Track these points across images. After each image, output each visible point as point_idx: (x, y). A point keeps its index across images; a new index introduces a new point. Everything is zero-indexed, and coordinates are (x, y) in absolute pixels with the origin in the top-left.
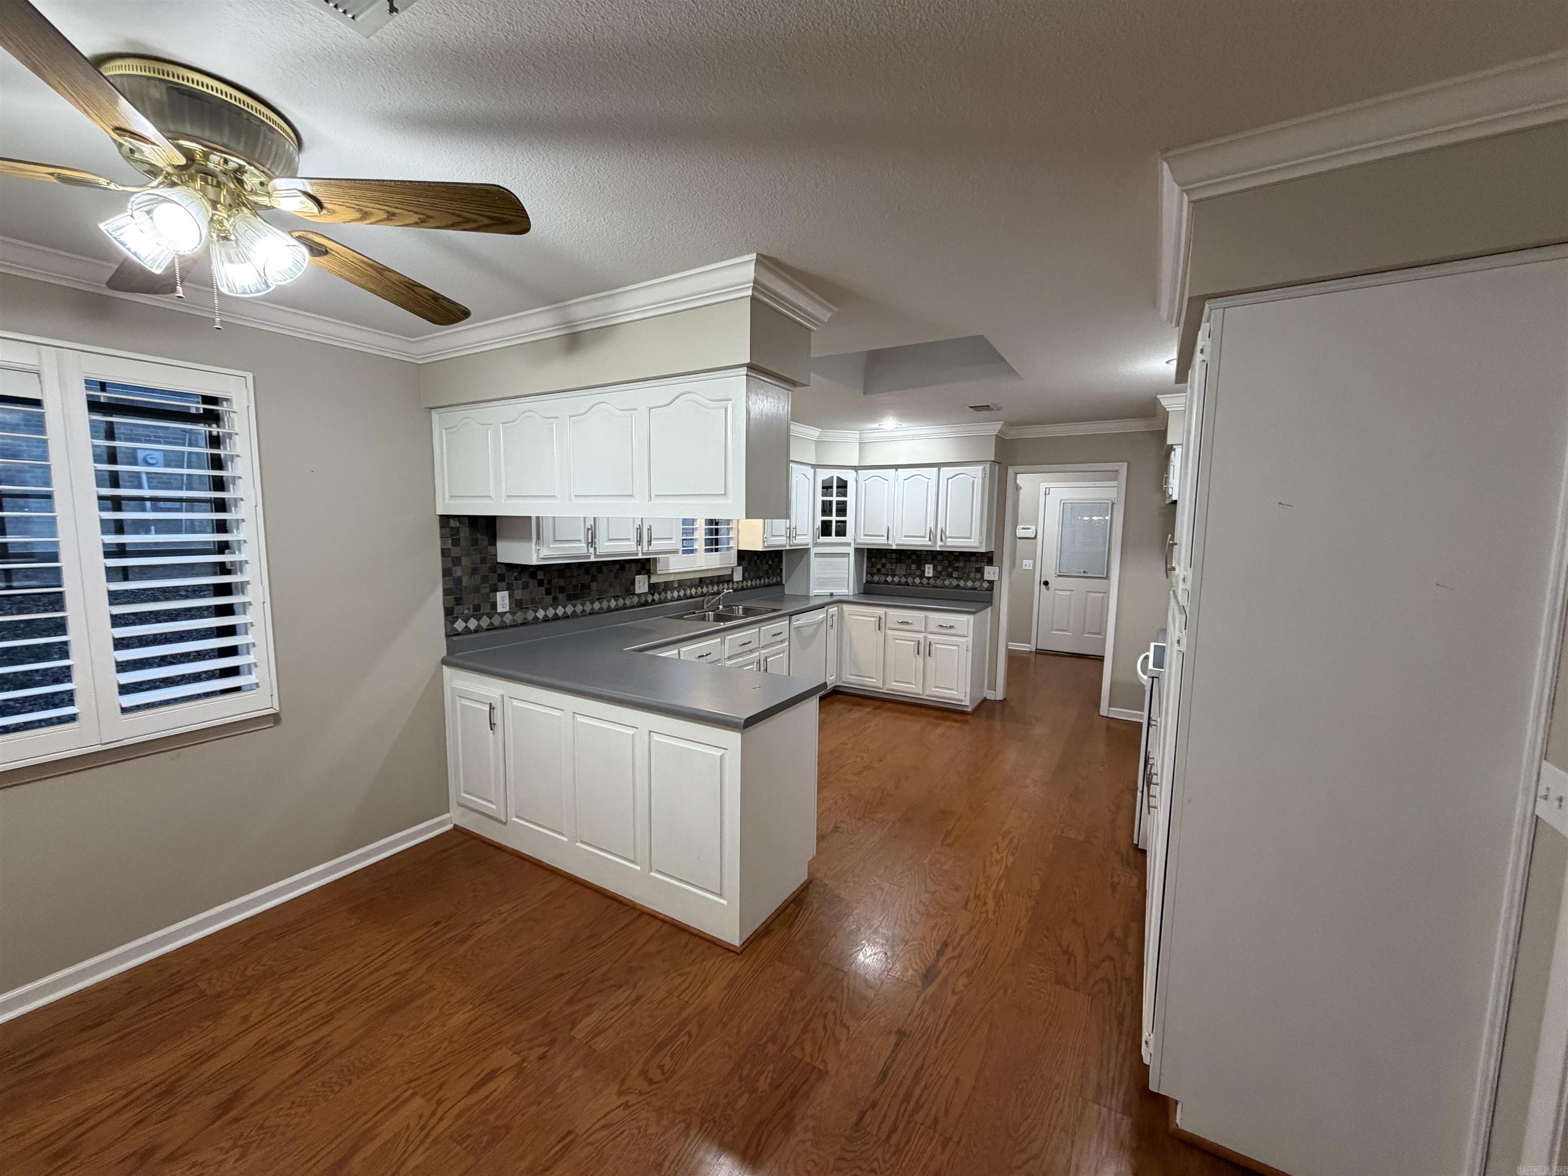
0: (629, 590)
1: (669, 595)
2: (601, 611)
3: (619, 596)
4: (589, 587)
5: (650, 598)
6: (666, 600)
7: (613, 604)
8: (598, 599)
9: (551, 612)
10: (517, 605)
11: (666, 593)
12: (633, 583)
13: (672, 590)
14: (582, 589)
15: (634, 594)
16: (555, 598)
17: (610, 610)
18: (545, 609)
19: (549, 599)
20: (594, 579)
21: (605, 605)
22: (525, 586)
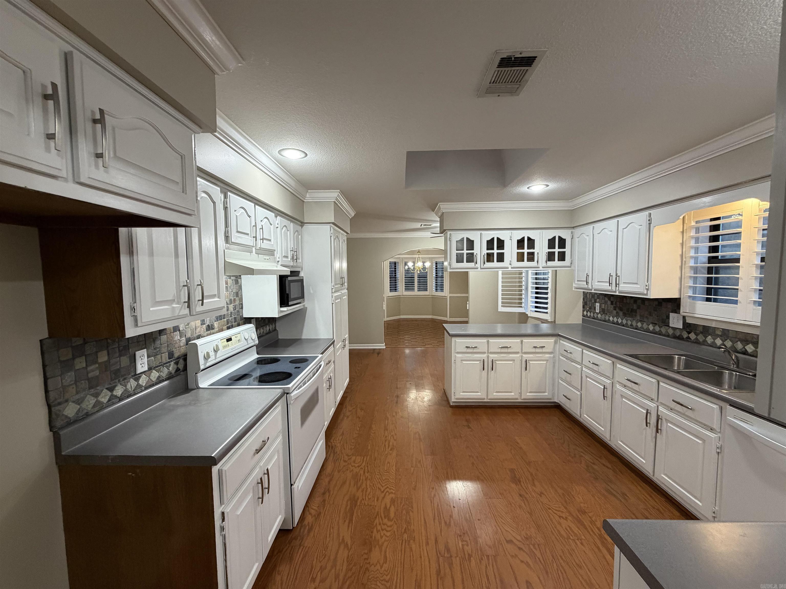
0: (665, 322)
1: (709, 339)
2: (641, 329)
3: (656, 324)
4: (636, 312)
5: (685, 335)
6: (704, 343)
7: (651, 327)
8: (640, 321)
9: (615, 320)
10: (603, 311)
11: (706, 337)
12: (668, 317)
13: (715, 336)
14: (631, 311)
15: (668, 326)
16: (617, 313)
17: (648, 331)
18: (613, 317)
19: (615, 312)
20: (639, 307)
21: (645, 326)
22: (606, 303)
